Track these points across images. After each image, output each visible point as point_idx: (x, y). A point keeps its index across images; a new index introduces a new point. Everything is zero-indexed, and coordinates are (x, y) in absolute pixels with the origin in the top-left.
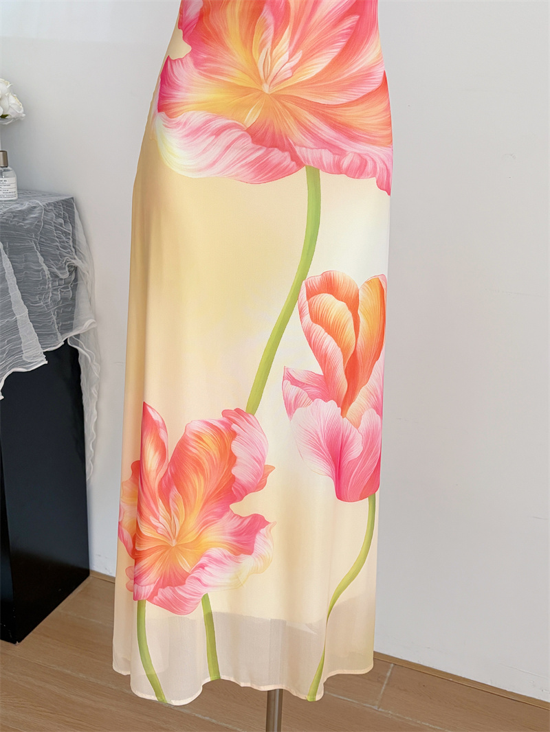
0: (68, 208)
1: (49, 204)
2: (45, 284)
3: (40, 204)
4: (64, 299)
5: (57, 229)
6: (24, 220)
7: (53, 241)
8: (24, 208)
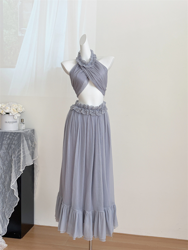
0: (33, 131)
1: (31, 130)
2: (30, 147)
3: (30, 130)
4: (32, 151)
5: (32, 136)
6: (27, 133)
7: (32, 138)
8: (27, 131)
